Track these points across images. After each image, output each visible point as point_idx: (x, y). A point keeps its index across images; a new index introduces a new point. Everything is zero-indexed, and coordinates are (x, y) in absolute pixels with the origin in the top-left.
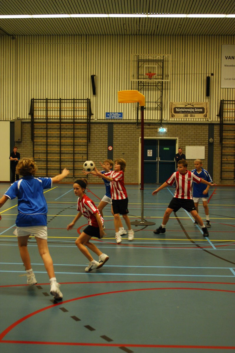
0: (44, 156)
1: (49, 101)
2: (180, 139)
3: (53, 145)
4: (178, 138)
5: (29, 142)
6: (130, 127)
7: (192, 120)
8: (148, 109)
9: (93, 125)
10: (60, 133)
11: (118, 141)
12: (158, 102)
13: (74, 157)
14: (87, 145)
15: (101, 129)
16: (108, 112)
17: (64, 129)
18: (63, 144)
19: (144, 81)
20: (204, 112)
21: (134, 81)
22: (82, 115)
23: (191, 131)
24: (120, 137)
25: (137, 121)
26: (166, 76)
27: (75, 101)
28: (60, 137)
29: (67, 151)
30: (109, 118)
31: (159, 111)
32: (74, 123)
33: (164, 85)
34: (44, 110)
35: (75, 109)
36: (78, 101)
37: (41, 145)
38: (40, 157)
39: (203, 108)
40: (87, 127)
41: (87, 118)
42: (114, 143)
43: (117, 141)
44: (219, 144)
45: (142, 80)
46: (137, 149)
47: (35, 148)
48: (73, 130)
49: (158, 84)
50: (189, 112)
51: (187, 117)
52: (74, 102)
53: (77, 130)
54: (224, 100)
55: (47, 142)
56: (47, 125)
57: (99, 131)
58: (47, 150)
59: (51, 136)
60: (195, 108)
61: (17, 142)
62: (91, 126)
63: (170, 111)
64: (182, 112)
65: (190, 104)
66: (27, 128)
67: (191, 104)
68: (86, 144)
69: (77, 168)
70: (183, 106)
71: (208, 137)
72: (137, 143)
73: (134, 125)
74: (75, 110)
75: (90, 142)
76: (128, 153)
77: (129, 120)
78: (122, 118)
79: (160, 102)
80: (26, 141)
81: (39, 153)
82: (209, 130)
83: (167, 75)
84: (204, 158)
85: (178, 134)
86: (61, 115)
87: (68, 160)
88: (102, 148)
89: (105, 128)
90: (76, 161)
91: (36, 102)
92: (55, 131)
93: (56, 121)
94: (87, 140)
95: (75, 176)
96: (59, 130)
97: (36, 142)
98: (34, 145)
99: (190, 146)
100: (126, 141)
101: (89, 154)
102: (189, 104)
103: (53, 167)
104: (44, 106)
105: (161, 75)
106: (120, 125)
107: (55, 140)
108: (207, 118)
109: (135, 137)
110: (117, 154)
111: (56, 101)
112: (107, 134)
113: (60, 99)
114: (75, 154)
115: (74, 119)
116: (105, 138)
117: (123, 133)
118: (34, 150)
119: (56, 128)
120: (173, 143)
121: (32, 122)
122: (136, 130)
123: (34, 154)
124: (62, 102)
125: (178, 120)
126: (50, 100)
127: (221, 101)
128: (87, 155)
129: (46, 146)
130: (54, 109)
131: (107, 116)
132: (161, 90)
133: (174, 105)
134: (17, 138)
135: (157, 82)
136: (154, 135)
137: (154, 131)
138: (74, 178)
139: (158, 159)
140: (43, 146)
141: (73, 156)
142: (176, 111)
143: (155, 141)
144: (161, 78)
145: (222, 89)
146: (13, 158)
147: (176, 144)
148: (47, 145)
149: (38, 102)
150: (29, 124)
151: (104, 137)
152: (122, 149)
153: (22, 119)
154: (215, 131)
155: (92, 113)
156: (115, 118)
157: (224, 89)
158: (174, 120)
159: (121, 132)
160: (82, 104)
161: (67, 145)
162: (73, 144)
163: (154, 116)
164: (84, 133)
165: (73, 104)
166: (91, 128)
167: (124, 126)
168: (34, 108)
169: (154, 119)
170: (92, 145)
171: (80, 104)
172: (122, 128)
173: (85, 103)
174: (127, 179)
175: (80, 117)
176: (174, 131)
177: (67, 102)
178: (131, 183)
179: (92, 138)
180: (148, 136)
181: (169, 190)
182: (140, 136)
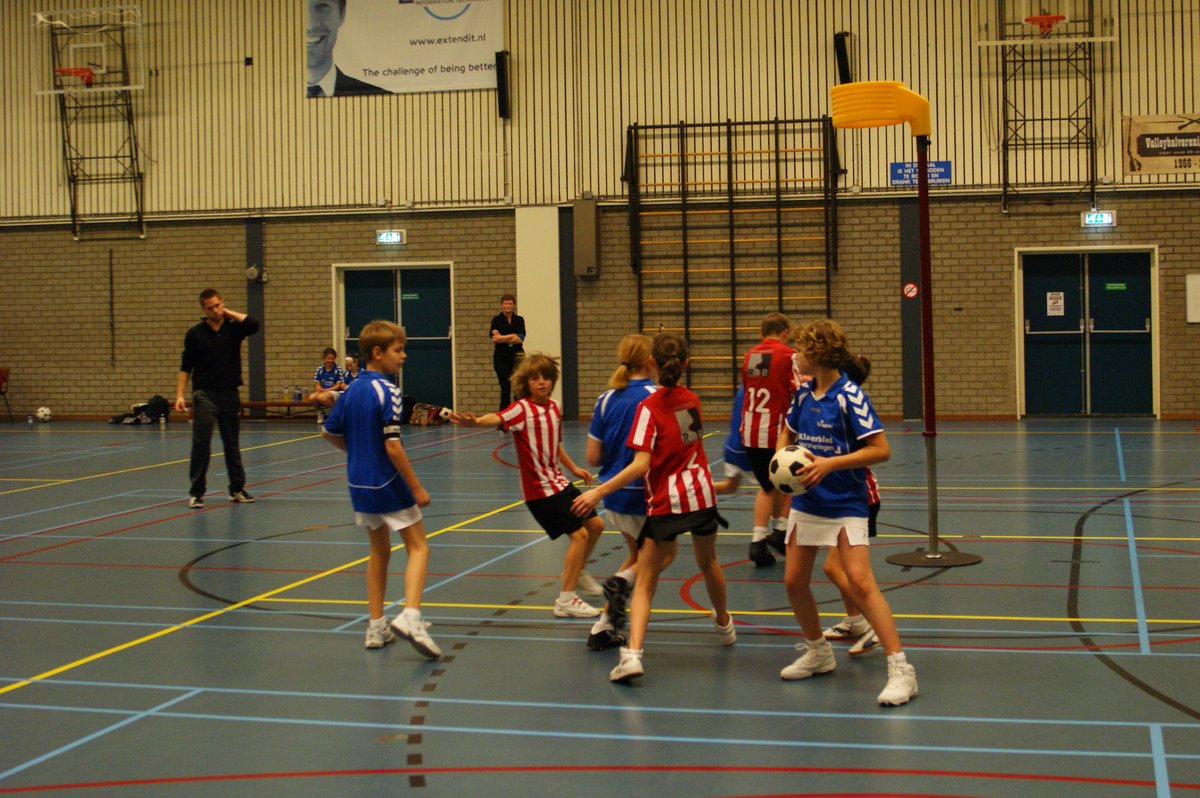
0: (676, 323)
1: (690, 130)
2: (1164, 250)
3: (707, 285)
4: (1156, 247)
5: (626, 276)
6: (979, 210)
8: (1043, 144)
9: (845, 208)
10: (732, 244)
11: (939, 262)
12: (1078, 119)
14: (828, 282)
15: (877, 223)
16: (899, 160)
17: (746, 226)
18: (744, 280)
19: (1023, 46)
21: (988, 47)
22: (807, 174)
24: (945, 248)
25: (1005, 189)
26: (1104, 23)
27: (781, 127)
28: (733, 256)
29: (756, 305)
30: (902, 182)
31: (1083, 152)
32: (778, 204)
33: (1098, 55)
34: (675, 164)
35: (782, 156)
36: (790, 126)
37: (668, 285)
38: (663, 328)
40: (827, 217)
41: (823, 185)
43: (934, 263)
45: (1019, 42)
46: (1008, 289)
47: (644, 296)
48: (775, 230)
49: (1076, 51)
50: (1195, 150)
51: (1187, 170)
52: (777, 132)
53: (790, 229)
55: (686, 274)
56: (685, 216)
57: (869, 231)
58: (687, 304)
59: (702, 253)
61: (584, 278)
62: (841, 214)
63: (1126, 150)
64: (1168, 149)
65: (1197, 121)
66: (617, 227)
68: (824, 278)
70: (1173, 129)
72: (1006, 268)
73: (994, 204)
74: (782, 160)
75: (836, 268)
76: (974, 305)
77: (973, 186)
78: (948, 181)
79: (1086, 119)
80: (614, 273)
81: (661, 314)
83: (1108, 20)
85: (1156, 232)
86: (734, 179)
88: (881, 292)
89: (890, 219)
92: (714, 236)
93: (716, 199)
94: (828, 265)
96: (727, 231)
97: (647, 277)
98: (640, 287)
100: (967, 262)
102: (1192, 121)
103: (709, 361)
104: (675, 150)
105: (1087, 18)
106: (944, 205)
107: (715, 265)
109: (999, 247)
110: (934, 309)
111: (715, 129)
112: (897, 241)
113: (729, 124)
115: (778, 191)
116: (890, 256)
117: (955, 233)
118: (641, 306)
119: (716, 224)
120: (1135, 266)
121: (635, 206)
122: (1000, 221)
123: (644, 318)
124: (736, 134)
125: (1154, 179)
126: (694, 126)
129: (682, 289)
130: (707, 159)
131: (895, 176)
132: (1088, 75)
133: (1138, 125)
134: (582, 264)
135: (1072, 47)
136: (1067, 237)
137: (1066, 223)
139: (1088, 326)
140: (672, 290)
142: (1144, 147)
143: (1074, 259)
144: (1087, 30)
146: (502, 334)
147: (1152, 269)
148: (686, 285)
149: (654, 137)
150: (622, 214)
151: (886, 253)
152: (952, 292)
153: (599, 197)
155: (843, 167)
158: (1147, 181)
159: (946, 233)
160: (807, 136)
161: (756, 284)
162: (776, 279)
163: (1066, 168)
164: (816, 238)
165: (772, 137)
166: (840, 221)
167: (959, 211)
168: (637, 159)
169: (1065, 178)
170: (844, 282)
171: (798, 136)
172: (950, 218)
173: (817, 134)
174: (974, 400)
175: (800, 185)
176: (1140, 221)
177: (752, 133)
178: (989, 413)
179: (845, 257)
180: (1045, 243)
181: (1118, 438)
182: (1019, 243)
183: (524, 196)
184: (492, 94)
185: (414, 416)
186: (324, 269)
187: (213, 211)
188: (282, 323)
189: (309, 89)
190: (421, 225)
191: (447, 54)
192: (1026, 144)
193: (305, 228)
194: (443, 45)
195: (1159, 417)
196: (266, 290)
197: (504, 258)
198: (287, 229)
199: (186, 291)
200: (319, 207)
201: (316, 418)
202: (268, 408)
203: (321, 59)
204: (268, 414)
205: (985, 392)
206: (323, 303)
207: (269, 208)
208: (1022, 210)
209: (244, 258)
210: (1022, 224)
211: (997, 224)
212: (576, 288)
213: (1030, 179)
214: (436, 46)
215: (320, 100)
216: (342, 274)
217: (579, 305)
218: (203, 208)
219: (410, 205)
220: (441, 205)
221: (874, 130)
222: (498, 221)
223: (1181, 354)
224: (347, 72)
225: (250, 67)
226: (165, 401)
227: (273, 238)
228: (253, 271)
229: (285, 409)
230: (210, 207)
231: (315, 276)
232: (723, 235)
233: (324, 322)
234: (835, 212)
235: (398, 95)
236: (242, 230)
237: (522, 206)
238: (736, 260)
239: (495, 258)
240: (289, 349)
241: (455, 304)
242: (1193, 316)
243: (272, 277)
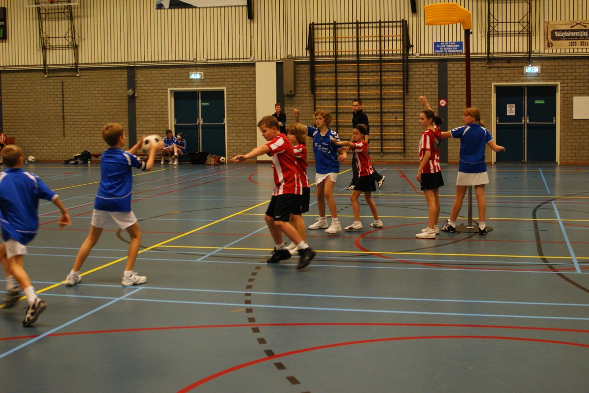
1: (339, 26)
2: (563, 85)
3: (346, 99)
4: (559, 83)
5: (308, 95)
6: (475, 65)
7: (584, 51)
8: (506, 34)
9: (412, 64)
10: (358, 80)
11: (456, 90)
12: (523, 22)
13: (381, 119)
14: (404, 99)
15: (427, 71)
16: (438, 41)
17: (365, 72)
18: (364, 97)
22: (394, 47)
23: (582, 70)
24: (459, 83)
25: (488, 55)
27: (382, 24)
28: (359, 86)
29: (369, 109)
30: (439, 51)
31: (525, 38)
32: (381, 61)
34: (332, 42)
35: (383, 39)
36: (386, 24)
37: (327, 100)
40: (403, 68)
41: (402, 52)
42: (449, 93)
43: (454, 90)
46: (489, 103)
47: (317, 104)
48: (379, 74)
50: (578, 38)
51: (574, 47)
52: (380, 27)
53: (386, 73)
55: (337, 94)
56: (336, 66)
57: (423, 74)
58: (337, 108)
59: (344, 84)
60: (588, 30)
61: (288, 96)
62: (410, 66)
63: (546, 37)
64: (566, 37)
65: (580, 24)
66: (304, 72)
67: (582, 24)
68: (402, 97)
69: (387, 138)
70: (568, 27)
72: (488, 93)
73: (483, 62)
74: (383, 41)
75: (408, 92)
77: (473, 54)
78: (461, 51)
79: (527, 22)
80: (302, 93)
85: (559, 76)
86: (360, 50)
89: (434, 69)
90: (385, 126)
91: (318, 29)
92: (350, 76)
93: (351, 59)
94: (404, 91)
95: (384, 151)
96: (357, 74)
97: (318, 95)
98: (315, 100)
99: (580, 96)
101: (406, 114)
102: (577, 24)
103: (347, 135)
104: (332, 35)
106: (459, 63)
107: (350, 90)
109: (485, 82)
110: (454, 112)
111: (351, 26)
112: (437, 79)
113: (357, 23)
114: (383, 114)
115: (381, 55)
116: (433, 86)
117: (464, 76)
119: (351, 70)
120: (549, 92)
121: (313, 62)
122: (485, 70)
124: (361, 28)
125: (559, 51)
126: (341, 24)
128: (404, 116)
129: (335, 102)
130: (347, 40)
131: (436, 48)
132: (529, 2)
133: (552, 25)
134: (288, 88)
136: (517, 78)
137: (517, 71)
138: (382, 154)
139: (526, 120)
140: (330, 102)
141: (379, 117)
142: (554, 36)
143: (520, 88)
147: (557, 94)
148: (337, 99)
149: (322, 29)
150: (306, 66)
151: (432, 85)
152: (462, 104)
153: (295, 57)
155: (411, 44)
156: (450, 51)
158: (551, 52)
159: (460, 76)
160: (394, 29)
161: (369, 99)
162: (379, 97)
163: (517, 46)
164: (398, 77)
165: (378, 29)
166: (409, 70)
168: (314, 39)
169: (517, 50)
170: (411, 98)
171: (390, 29)
172: (462, 69)
173: (399, 28)
175: (391, 52)
176: (552, 71)
177: (368, 27)
179: (412, 87)
180: (506, 81)
181: (541, 173)
182: (494, 81)
183: (260, 56)
184: (244, 8)
185: (208, 160)
186: (164, 91)
187: (111, 63)
188: (144, 116)
189: (157, 5)
190: (211, 70)
192: (498, 34)
193: (155, 71)
195: (559, 164)
196: (137, 101)
197: (250, 86)
198: (147, 72)
199: (98, 101)
200: (162, 61)
201: (161, 161)
206: (164, 107)
207: (138, 62)
208: (496, 65)
209: (126, 85)
210: (496, 72)
211: (484, 72)
212: (284, 99)
213: (500, 51)
215: (162, 10)
216: (173, 93)
217: (286, 108)
218: (106, 62)
219: (205, 60)
220: (220, 61)
222: (245, 69)
223: (570, 134)
226: (89, 153)
227: (140, 76)
228: (131, 92)
231: (160, 94)
232: (354, 76)
233: (165, 116)
234: (408, 65)
235: (199, 8)
236: (125, 72)
237: (259, 61)
238: (360, 88)
239: (246, 86)
240: (148, 129)
241: (227, 107)
242: (576, 116)
243: (140, 95)
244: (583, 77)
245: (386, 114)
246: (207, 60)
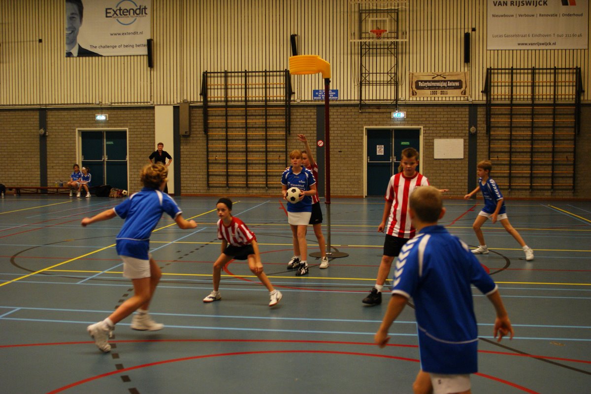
0: (223, 156)
1: (229, 74)
2: (425, 129)
3: (236, 140)
4: (422, 127)
5: (201, 135)
6: (349, 110)
7: (444, 99)
8: (376, 83)
9: (294, 109)
10: (246, 122)
11: (333, 132)
12: (391, 73)
13: (266, 157)
14: (286, 139)
15: (307, 115)
16: (317, 89)
17: (252, 115)
18: (251, 138)
19: (370, 42)
20: (462, 87)
21: (355, 42)
22: (278, 94)
23: (442, 116)
24: (335, 126)
25: (360, 102)
26: (403, 34)
27: (268, 74)
29: (256, 148)
30: (318, 98)
31: (393, 87)
32: (266, 106)
33: (400, 47)
34: (223, 89)
35: (268, 86)
36: (271, 74)
37: (219, 140)
38: (217, 158)
39: (460, 81)
40: (286, 112)
41: (285, 98)
43: (331, 132)
44: (485, 135)
45: (367, 40)
46: (361, 144)
47: (209, 144)
48: (265, 117)
49: (391, 45)
50: (439, 87)
51: (435, 96)
52: (266, 76)
53: (271, 117)
54: (492, 68)
55: (227, 135)
56: (226, 110)
57: (304, 118)
58: (227, 147)
59: (233, 126)
60: (447, 81)
61: (184, 136)
62: (291, 111)
63: (410, 87)
64: (428, 87)
65: (440, 75)
66: (198, 115)
67: (442, 75)
68: (285, 138)
69: (271, 174)
70: (430, 78)
71: (468, 125)
72: (360, 135)
73: (356, 108)
74: (268, 88)
75: (290, 134)
76: (346, 150)
77: (347, 100)
78: (337, 98)
79: (395, 73)
80: (196, 134)
81: (216, 152)
82: (470, 114)
83: (405, 33)
84: (462, 157)
85: (422, 121)
86: (248, 96)
87: (258, 162)
89: (313, 114)
90: (270, 164)
91: (210, 77)
92: (239, 119)
93: (240, 103)
94: (286, 132)
95: (269, 186)
96: (244, 117)
97: (210, 136)
98: (208, 140)
99: (440, 138)
100: (344, 132)
102: (438, 75)
103: (236, 172)
104: (223, 83)
105: (396, 31)
106: (335, 108)
107: (239, 131)
108: (467, 95)
109: (357, 126)
111: (240, 74)
112: (315, 123)
113: (246, 72)
114: (268, 153)
115: (266, 101)
116: (312, 129)
117: (339, 120)
118: (208, 148)
119: (240, 114)
120: (413, 135)
121: (206, 106)
122: (358, 115)
123: (209, 153)
124: (249, 76)
125: (422, 99)
126: (231, 72)
127: (488, 69)
129: (225, 141)
130: (236, 87)
131: (315, 95)
132: (396, 55)
133: (416, 76)
134: (183, 131)
135: (389, 43)
136: (385, 122)
137: (385, 116)
138: (267, 188)
139: (393, 159)
140: (221, 141)
141: (265, 156)
142: (418, 86)
143: (388, 132)
144: (396, 36)
145: (489, 52)
147: (420, 136)
148: (227, 140)
149: (214, 77)
150: (200, 109)
151: (310, 127)
152: (337, 144)
153: (191, 102)
154: (479, 116)
155: (293, 91)
157: (492, 52)
158: (415, 100)
159: (335, 120)
160: (278, 78)
161: (256, 140)
162: (264, 138)
163: (386, 94)
164: (282, 121)
165: (264, 78)
166: (292, 114)
167: (341, 111)
168: (207, 86)
169: (385, 98)
170: (293, 139)
171: (275, 78)
172: (338, 113)
173: (283, 77)
174: (346, 189)
175: (275, 98)
176: (416, 116)
177: (255, 76)
178: (352, 195)
179: (293, 129)
180: (376, 125)
182: (366, 124)
184: (145, 57)
185: (111, 193)
186: (73, 131)
187: (24, 105)
188: (55, 153)
189: (67, 53)
190: (115, 112)
191: (126, 40)
192: (369, 83)
193: (64, 113)
194: (125, 36)
196: (48, 139)
197: (150, 127)
198: (57, 113)
199: (13, 139)
200: (71, 104)
201: (69, 194)
202: (49, 190)
203: (72, 41)
204: (49, 192)
205: (351, 186)
206: (72, 145)
207: (49, 104)
208: (367, 111)
209: (38, 125)
210: (367, 116)
211: (357, 117)
212: (180, 140)
213: (371, 98)
214: (122, 36)
215: (72, 58)
216: (81, 133)
217: (182, 147)
218: (20, 103)
219: (110, 104)
220: (123, 104)
221: (306, 76)
222: (148, 111)
223: (431, 171)
224: (83, 46)
225: (41, 43)
226: (4, 186)
227: (51, 117)
228: (42, 131)
229: (55, 190)
230: (23, 103)
231: (69, 134)
232: (242, 119)
233: (73, 153)
234: (290, 110)
235: (105, 57)
236: (38, 113)
238: (248, 129)
239: (146, 127)
240: (58, 164)
241: (129, 146)
242: (437, 156)
243: (50, 134)
244: (442, 122)
245: (271, 153)
246: (112, 103)
